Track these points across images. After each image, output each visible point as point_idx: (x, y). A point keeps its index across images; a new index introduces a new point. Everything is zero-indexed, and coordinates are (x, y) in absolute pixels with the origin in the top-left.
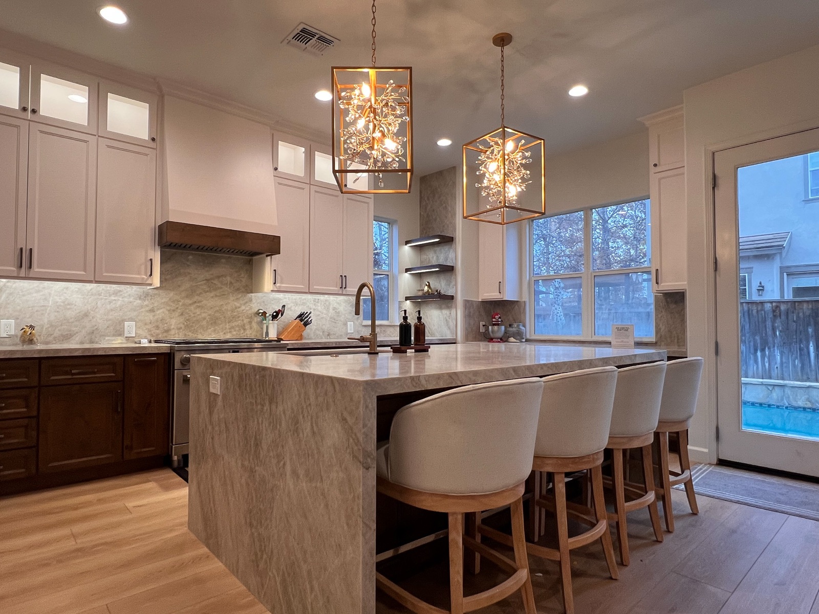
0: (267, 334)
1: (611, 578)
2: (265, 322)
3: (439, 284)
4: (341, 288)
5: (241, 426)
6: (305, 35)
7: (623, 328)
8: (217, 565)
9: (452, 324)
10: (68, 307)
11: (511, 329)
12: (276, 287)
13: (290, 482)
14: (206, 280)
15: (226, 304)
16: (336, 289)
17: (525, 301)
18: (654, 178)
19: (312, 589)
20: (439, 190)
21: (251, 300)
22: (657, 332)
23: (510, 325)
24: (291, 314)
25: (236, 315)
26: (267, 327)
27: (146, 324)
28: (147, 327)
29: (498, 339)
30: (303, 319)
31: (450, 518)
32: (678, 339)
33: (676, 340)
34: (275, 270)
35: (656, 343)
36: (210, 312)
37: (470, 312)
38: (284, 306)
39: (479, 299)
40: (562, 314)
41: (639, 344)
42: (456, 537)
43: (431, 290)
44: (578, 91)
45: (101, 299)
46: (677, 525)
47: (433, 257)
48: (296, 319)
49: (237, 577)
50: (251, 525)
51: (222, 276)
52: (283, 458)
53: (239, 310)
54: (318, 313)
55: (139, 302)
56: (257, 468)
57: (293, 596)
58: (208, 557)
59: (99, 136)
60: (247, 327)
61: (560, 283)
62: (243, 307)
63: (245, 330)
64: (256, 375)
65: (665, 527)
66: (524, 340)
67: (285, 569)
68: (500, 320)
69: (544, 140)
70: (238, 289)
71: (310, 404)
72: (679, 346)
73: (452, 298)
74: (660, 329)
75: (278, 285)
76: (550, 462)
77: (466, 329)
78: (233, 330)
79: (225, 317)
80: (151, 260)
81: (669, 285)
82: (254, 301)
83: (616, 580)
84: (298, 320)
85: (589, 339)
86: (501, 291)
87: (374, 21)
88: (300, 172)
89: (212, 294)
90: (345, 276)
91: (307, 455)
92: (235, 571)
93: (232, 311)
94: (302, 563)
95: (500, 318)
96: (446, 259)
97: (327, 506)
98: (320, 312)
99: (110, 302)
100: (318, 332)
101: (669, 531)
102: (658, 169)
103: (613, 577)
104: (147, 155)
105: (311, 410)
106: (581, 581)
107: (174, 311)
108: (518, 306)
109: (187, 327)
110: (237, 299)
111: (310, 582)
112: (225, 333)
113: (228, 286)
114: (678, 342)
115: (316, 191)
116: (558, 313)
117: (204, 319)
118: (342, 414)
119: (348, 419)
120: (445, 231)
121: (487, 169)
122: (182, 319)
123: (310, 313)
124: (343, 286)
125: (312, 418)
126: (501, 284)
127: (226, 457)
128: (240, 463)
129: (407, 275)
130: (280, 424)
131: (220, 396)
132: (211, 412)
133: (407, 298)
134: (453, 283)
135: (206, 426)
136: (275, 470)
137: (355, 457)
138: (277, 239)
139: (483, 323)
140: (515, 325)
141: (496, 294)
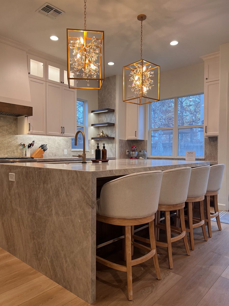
0: (26, 155)
1: (187, 255)
2: (24, 149)
3: (107, 132)
4: (61, 133)
5: (27, 195)
6: (48, 9)
7: (190, 152)
8: (14, 259)
9: (113, 150)
11: (140, 153)
12: (30, 133)
13: (55, 218)
15: (5, 140)
16: (59, 133)
17: (147, 140)
18: (206, 85)
19: (66, 262)
20: (107, 86)
21: (17, 138)
22: (205, 154)
23: (140, 151)
24: (37, 145)
25: (10, 146)
26: (26, 152)
29: (134, 157)
30: (43, 148)
31: (126, 228)
32: (214, 158)
33: (213, 158)
35: (205, 159)
37: (122, 145)
38: (34, 141)
39: (126, 139)
40: (162, 146)
41: (197, 160)
42: (128, 236)
43: (104, 135)
44: (174, 43)
46: (213, 235)
47: (104, 119)
48: (39, 148)
49: (26, 263)
50: (34, 239)
52: (51, 207)
53: (11, 143)
54: (50, 145)
56: (36, 213)
57: (57, 266)
58: (10, 256)
60: (15, 151)
61: (161, 132)
62: (13, 142)
63: (14, 153)
64: (35, 172)
65: (208, 235)
66: (146, 158)
67: (52, 256)
68: (136, 149)
69: (160, 66)
70: (11, 133)
71: (65, 183)
72: (214, 160)
73: (114, 138)
74: (207, 153)
75: (31, 131)
76: (164, 207)
77: (120, 153)
78: (8, 153)
79: (4, 146)
81: (211, 133)
82: (18, 139)
83: (189, 255)
84: (41, 148)
85: (176, 157)
86: (136, 135)
87: (85, 6)
88: (41, 75)
90: (64, 127)
91: (63, 205)
92: (25, 260)
93: (8, 144)
94: (61, 251)
95: (135, 148)
96: (111, 120)
97: (73, 226)
98: (51, 144)
100: (50, 154)
101: (210, 237)
102: (208, 81)
103: (188, 255)
105: (65, 185)
106: (175, 256)
108: (144, 143)
110: (10, 137)
111: (65, 259)
112: (4, 155)
113: (6, 131)
115: (49, 85)
116: (160, 146)
118: (81, 186)
119: (84, 188)
120: (110, 106)
121: (134, 79)
123: (46, 145)
124: (63, 132)
125: (66, 189)
126: (136, 132)
127: (19, 210)
128: (27, 212)
129: (92, 127)
130: (49, 192)
131: (15, 183)
132: (10, 190)
133: (92, 139)
134: (114, 132)
135: (7, 196)
136: (47, 213)
137: (87, 204)
138: (31, 108)
139: (128, 150)
140: (142, 151)
141: (134, 136)
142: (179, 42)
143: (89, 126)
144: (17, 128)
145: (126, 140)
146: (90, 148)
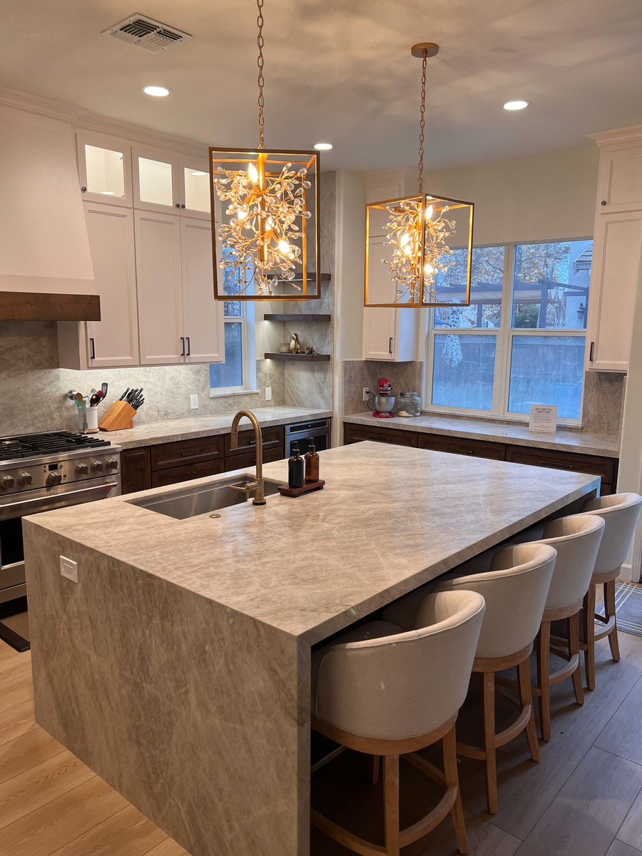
0: (86, 425)
2: (80, 407)
3: (310, 338)
4: (182, 355)
5: (116, 630)
6: (140, 28)
7: (544, 409)
9: (327, 392)
11: (403, 400)
12: (95, 363)
13: (197, 715)
15: (24, 387)
16: (174, 357)
17: (421, 362)
18: (600, 221)
19: (231, 828)
21: (58, 378)
22: (584, 415)
25: (39, 400)
26: (85, 416)
29: (386, 412)
31: (387, 760)
32: (608, 426)
33: (606, 428)
34: (93, 340)
35: (582, 428)
37: (351, 377)
38: (105, 385)
39: (361, 357)
49: (121, 791)
50: (138, 742)
52: (186, 685)
53: (42, 393)
54: (150, 387)
56: (144, 684)
57: (205, 829)
60: (56, 415)
62: (48, 389)
63: (52, 419)
65: (586, 683)
66: (418, 414)
67: (192, 801)
68: (389, 389)
69: (473, 204)
70: (39, 364)
71: (223, 639)
72: (608, 434)
73: (328, 358)
74: (589, 411)
75: (97, 359)
77: (346, 398)
78: (36, 421)
79: (24, 404)
81: (605, 363)
82: (62, 380)
83: (538, 762)
84: (124, 402)
85: (501, 416)
86: (392, 351)
88: (118, 190)
89: (4, 374)
90: (188, 338)
91: (220, 692)
93: (34, 396)
94: (216, 800)
95: (389, 385)
97: (249, 751)
98: (153, 385)
100: (152, 413)
101: (589, 689)
102: (607, 209)
103: (535, 759)
105: (224, 644)
108: (412, 368)
110: (39, 377)
111: (229, 821)
112: (25, 427)
113: (25, 362)
114: (608, 429)
115: (142, 219)
118: (269, 664)
119: (279, 670)
121: (398, 242)
123: (141, 390)
124: (185, 353)
125: (226, 655)
126: (393, 341)
127: (94, 658)
128: (117, 671)
129: (266, 324)
130: (179, 647)
131: (80, 586)
132: (63, 599)
133: (267, 356)
134: (329, 338)
135: (57, 612)
136: (173, 694)
137: (287, 712)
138: (95, 299)
139: (367, 389)
140: (408, 394)
141: (385, 353)
142: (530, 103)
143: (257, 320)
144: (57, 348)
145: (364, 359)
146: (261, 384)
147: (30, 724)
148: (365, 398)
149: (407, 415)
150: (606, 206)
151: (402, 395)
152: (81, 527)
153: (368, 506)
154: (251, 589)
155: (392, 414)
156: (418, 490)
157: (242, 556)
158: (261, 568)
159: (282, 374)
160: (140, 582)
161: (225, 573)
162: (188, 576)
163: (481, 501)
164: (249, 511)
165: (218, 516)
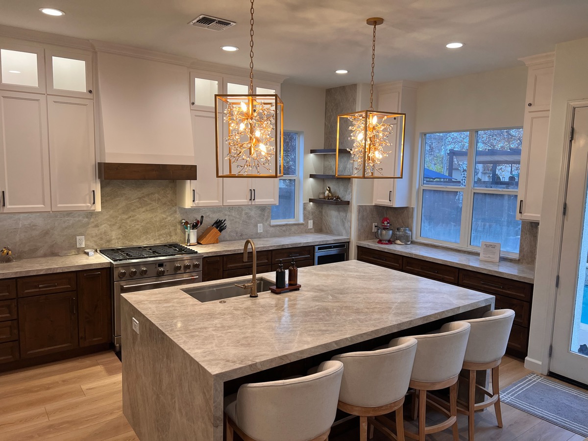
0: (189, 240)
2: (187, 230)
3: (338, 190)
4: (249, 200)
6: (206, 21)
7: (491, 244)
9: (347, 225)
10: (34, 228)
11: (398, 233)
12: (195, 204)
13: (178, 415)
14: (139, 198)
15: (155, 217)
16: (245, 201)
17: (413, 207)
18: (527, 117)
20: (341, 104)
22: (521, 251)
24: (209, 222)
25: (164, 225)
26: (189, 235)
27: (92, 237)
28: (94, 239)
29: (386, 241)
30: (219, 225)
34: (194, 190)
35: (519, 260)
36: (142, 224)
37: (363, 216)
38: (202, 217)
41: (503, 259)
44: (454, 45)
45: (58, 220)
48: (213, 226)
50: (158, 429)
51: (152, 193)
52: (175, 398)
53: (165, 220)
54: (232, 218)
55: (86, 219)
56: (160, 395)
59: (47, 94)
60: (173, 233)
62: (169, 218)
63: (171, 236)
66: (410, 243)
68: (388, 225)
70: (165, 204)
73: (348, 203)
74: (524, 249)
75: (196, 202)
77: (360, 230)
78: (161, 237)
79: (154, 227)
80: (94, 191)
81: (530, 215)
82: (177, 213)
85: (465, 248)
86: (391, 199)
89: (144, 209)
90: (254, 190)
91: (186, 404)
93: (160, 222)
95: (388, 223)
96: (345, 168)
98: (234, 217)
99: (64, 222)
100: (232, 234)
104: (85, 105)
105: (188, 376)
107: (114, 225)
108: (406, 212)
109: (125, 237)
110: (164, 211)
112: (155, 240)
113: (157, 202)
117: (138, 229)
118: (203, 389)
119: (206, 394)
121: (356, 137)
122: (120, 232)
123: (225, 221)
124: (252, 198)
126: (392, 193)
127: (143, 378)
128: (151, 387)
129: (311, 180)
131: (139, 335)
132: (134, 342)
133: (311, 200)
134: (350, 190)
136: (170, 402)
137: (209, 419)
138: (194, 168)
139: (376, 224)
140: (402, 229)
141: (387, 201)
142: (464, 44)
143: (305, 178)
144: (176, 194)
145: (373, 205)
146: (306, 218)
147: (121, 413)
148: (374, 230)
149: (401, 243)
150: (532, 107)
151: (398, 229)
152: (146, 302)
153: (317, 303)
154: (209, 346)
155: (390, 242)
156: (359, 295)
157: (219, 327)
158: (223, 335)
159: (321, 212)
160: (160, 336)
161: (203, 336)
162: (181, 336)
163: (393, 307)
164: (243, 301)
165: (225, 302)
